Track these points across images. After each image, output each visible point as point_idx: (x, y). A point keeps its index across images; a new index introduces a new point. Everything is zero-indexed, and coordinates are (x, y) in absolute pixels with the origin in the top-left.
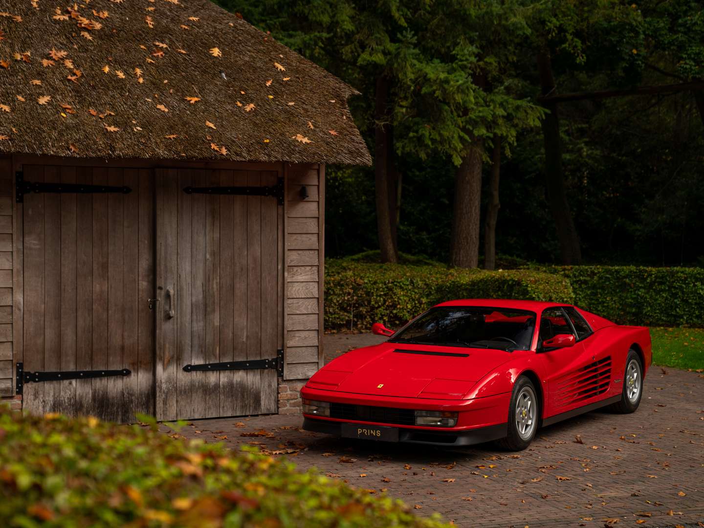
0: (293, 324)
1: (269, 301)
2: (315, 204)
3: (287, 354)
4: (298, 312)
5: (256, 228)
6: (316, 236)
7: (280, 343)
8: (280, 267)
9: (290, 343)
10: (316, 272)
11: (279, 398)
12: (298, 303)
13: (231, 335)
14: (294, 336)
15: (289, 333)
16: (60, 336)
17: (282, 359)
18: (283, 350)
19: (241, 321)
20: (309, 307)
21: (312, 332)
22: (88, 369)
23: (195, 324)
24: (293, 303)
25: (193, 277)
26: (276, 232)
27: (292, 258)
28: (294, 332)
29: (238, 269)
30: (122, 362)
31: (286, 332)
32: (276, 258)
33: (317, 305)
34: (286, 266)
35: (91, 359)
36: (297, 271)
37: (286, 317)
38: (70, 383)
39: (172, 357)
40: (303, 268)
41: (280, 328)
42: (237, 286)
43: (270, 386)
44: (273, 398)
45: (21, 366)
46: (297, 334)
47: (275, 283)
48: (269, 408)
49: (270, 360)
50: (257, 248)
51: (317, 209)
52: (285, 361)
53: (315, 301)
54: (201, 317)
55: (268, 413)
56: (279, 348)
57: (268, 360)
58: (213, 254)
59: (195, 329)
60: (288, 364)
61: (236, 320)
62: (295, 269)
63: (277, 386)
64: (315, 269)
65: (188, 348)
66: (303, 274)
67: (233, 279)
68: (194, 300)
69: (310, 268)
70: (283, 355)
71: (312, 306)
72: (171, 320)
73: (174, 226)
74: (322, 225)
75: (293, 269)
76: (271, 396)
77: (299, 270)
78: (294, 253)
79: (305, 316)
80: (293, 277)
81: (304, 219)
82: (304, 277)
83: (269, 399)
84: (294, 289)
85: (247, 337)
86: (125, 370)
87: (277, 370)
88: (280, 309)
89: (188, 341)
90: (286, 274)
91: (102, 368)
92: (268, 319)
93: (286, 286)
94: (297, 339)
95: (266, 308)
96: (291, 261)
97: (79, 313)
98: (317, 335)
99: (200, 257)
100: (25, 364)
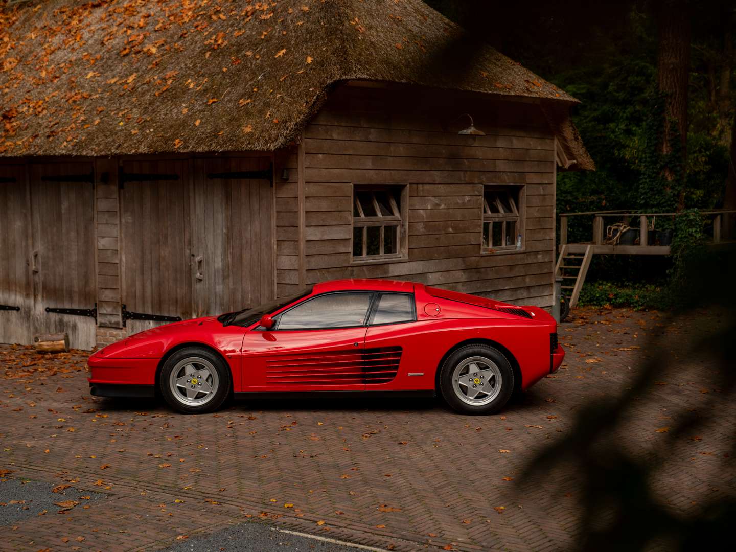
0: (281, 292)
1: (266, 270)
4: (284, 282)
5: (256, 207)
8: (273, 241)
13: (240, 297)
16: (143, 286)
19: (248, 287)
22: (158, 314)
23: (217, 287)
24: (281, 274)
25: (215, 247)
29: (244, 241)
30: (177, 312)
32: (270, 233)
35: (160, 307)
36: (284, 245)
37: (276, 286)
38: (149, 323)
39: (204, 311)
40: (288, 243)
41: (273, 295)
42: (244, 256)
45: (124, 307)
47: (270, 255)
50: (257, 223)
54: (221, 281)
58: (228, 228)
59: (217, 290)
61: (244, 285)
65: (213, 306)
66: (288, 248)
67: (241, 250)
68: (216, 267)
69: (293, 242)
72: (202, 282)
73: (202, 205)
75: (281, 243)
78: (281, 229)
80: (280, 250)
81: (288, 199)
82: (288, 251)
85: (251, 300)
86: (178, 317)
88: (273, 278)
89: (213, 299)
91: (166, 315)
92: (266, 286)
95: (264, 276)
96: (279, 236)
97: (153, 271)
99: (219, 231)
100: (127, 306)
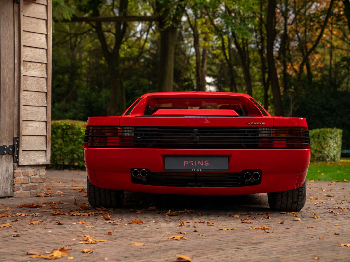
0: (27, 114)
1: (7, 91)
2: (44, 8)
3: (22, 142)
4: (31, 104)
6: (44, 36)
7: (16, 131)
8: (16, 61)
9: (24, 131)
10: (45, 69)
11: (14, 183)
12: (31, 95)
14: (28, 126)
15: (24, 122)
17: (18, 146)
18: (18, 137)
20: (40, 100)
21: (41, 123)
24: (27, 96)
26: (12, 27)
27: (26, 53)
28: (27, 122)
31: (21, 121)
32: (12, 52)
33: (45, 99)
34: (22, 60)
36: (30, 66)
37: (22, 108)
40: (35, 64)
41: (16, 117)
43: (7, 170)
44: (10, 182)
46: (30, 124)
47: (12, 76)
48: (6, 191)
49: (8, 146)
51: (46, 13)
52: (20, 148)
53: (44, 95)
55: (5, 196)
56: (15, 136)
57: (6, 146)
60: (23, 151)
62: (29, 64)
63: (13, 171)
64: (44, 66)
66: (35, 70)
69: (40, 64)
70: (18, 142)
71: (41, 100)
74: (50, 28)
75: (27, 64)
76: (8, 180)
77: (32, 66)
78: (28, 49)
79: (36, 108)
80: (27, 71)
81: (36, 20)
82: (36, 73)
83: (7, 183)
84: (28, 82)
87: (13, 156)
88: (16, 100)
90: (22, 68)
92: (6, 107)
93: (22, 79)
94: (30, 128)
96: (26, 56)
98: (45, 126)
